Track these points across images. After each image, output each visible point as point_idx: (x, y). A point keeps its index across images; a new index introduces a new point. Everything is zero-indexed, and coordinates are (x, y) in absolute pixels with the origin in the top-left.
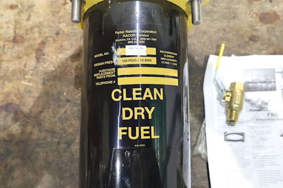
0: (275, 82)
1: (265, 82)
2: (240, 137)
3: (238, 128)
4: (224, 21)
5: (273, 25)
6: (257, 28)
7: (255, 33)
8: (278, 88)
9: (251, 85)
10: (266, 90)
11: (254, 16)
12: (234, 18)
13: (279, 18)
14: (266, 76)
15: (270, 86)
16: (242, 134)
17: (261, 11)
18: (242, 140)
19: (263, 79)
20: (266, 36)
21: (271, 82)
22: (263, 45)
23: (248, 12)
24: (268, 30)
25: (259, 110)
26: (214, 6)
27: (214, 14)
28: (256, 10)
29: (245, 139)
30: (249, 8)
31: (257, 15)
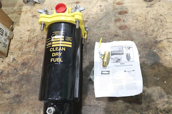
0: (123, 51)
1: (119, 51)
2: (108, 73)
3: (107, 69)
4: (104, 30)
5: (124, 30)
6: (118, 31)
7: (117, 34)
8: (124, 53)
9: (113, 53)
10: (119, 54)
11: (117, 27)
12: (109, 28)
13: (127, 27)
14: (119, 49)
15: (121, 53)
16: (109, 71)
17: (120, 25)
18: (109, 74)
19: (118, 50)
20: (122, 34)
21: (121, 51)
22: (120, 38)
23: (115, 26)
24: (122, 32)
25: (116, 62)
26: (100, 25)
27: (100, 28)
28: (118, 25)
29: (110, 73)
30: (115, 24)
31: (118, 27)
